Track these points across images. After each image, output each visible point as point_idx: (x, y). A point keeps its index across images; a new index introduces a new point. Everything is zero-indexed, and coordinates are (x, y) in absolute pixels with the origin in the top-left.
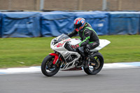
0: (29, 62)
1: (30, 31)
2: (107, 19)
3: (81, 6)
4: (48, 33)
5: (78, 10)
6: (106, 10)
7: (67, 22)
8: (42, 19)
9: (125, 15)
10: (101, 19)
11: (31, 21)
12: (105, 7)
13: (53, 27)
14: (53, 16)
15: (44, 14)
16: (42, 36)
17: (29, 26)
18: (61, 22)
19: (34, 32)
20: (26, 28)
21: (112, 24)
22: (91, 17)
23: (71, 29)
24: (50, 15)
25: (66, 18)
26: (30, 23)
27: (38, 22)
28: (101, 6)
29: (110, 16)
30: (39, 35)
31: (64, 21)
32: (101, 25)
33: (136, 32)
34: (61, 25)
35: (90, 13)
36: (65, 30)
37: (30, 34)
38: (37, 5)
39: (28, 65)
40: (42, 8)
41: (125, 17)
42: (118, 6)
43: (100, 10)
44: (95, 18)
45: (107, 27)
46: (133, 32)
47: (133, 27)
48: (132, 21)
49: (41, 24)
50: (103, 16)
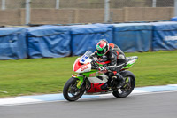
0: (14, 91)
1: (14, 52)
2: (110, 33)
3: (77, 17)
4: (37, 53)
5: (73, 23)
6: (109, 22)
7: (61, 39)
8: (28, 36)
9: (133, 27)
10: (102, 33)
11: (15, 38)
12: (107, 19)
13: (42, 46)
14: (43, 31)
15: (31, 30)
16: (29, 57)
17: (12, 45)
18: (52, 39)
19: (18, 52)
20: (9, 48)
21: (117, 39)
22: (91, 31)
23: (65, 48)
24: (39, 31)
25: (59, 34)
26: (14, 41)
27: (24, 41)
28: (103, 18)
29: (114, 29)
30: (26, 56)
31: (57, 38)
33: (148, 48)
34: (53, 43)
35: (89, 26)
36: (58, 48)
37: (14, 56)
38: (22, 18)
39: (13, 95)
40: (28, 21)
41: (134, 30)
42: (124, 17)
43: (102, 22)
44: (96, 33)
46: (143, 49)
47: (144, 42)
48: (142, 35)
49: (27, 42)
50: (106, 29)
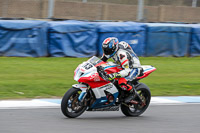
0: (31, 92)
1: (33, 48)
2: (143, 33)
3: (106, 13)
4: (59, 51)
5: (102, 19)
6: (142, 21)
7: (86, 37)
8: (50, 31)
9: (169, 28)
10: (134, 33)
11: (35, 33)
12: (140, 16)
13: (65, 44)
14: (67, 27)
15: (54, 24)
16: (50, 55)
17: (31, 40)
18: (77, 37)
19: (38, 49)
20: (28, 44)
21: (151, 41)
22: (121, 30)
23: (91, 47)
24: (63, 26)
25: (84, 31)
26: (33, 36)
27: (45, 37)
28: (136, 15)
29: (147, 29)
30: (46, 54)
31: (82, 35)
32: (135, 42)
33: (185, 53)
34: (77, 41)
35: (120, 24)
36: (82, 47)
37: (33, 52)
38: (44, 11)
39: (29, 97)
40: (51, 15)
41: (169, 31)
42: (159, 16)
43: (134, 20)
44: (127, 32)
45: (143, 45)
46: (179, 53)
47: (180, 46)
48: (178, 37)
49: (49, 38)
50: (138, 29)
